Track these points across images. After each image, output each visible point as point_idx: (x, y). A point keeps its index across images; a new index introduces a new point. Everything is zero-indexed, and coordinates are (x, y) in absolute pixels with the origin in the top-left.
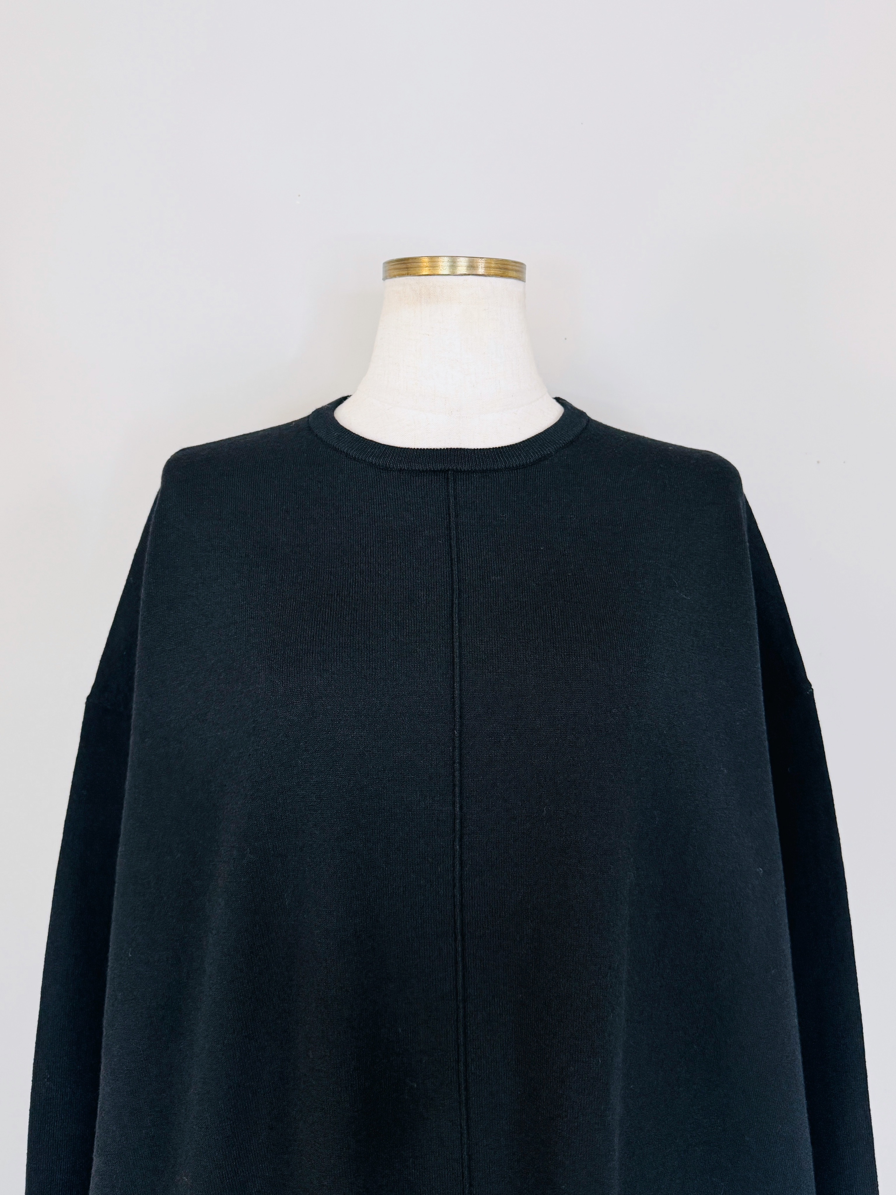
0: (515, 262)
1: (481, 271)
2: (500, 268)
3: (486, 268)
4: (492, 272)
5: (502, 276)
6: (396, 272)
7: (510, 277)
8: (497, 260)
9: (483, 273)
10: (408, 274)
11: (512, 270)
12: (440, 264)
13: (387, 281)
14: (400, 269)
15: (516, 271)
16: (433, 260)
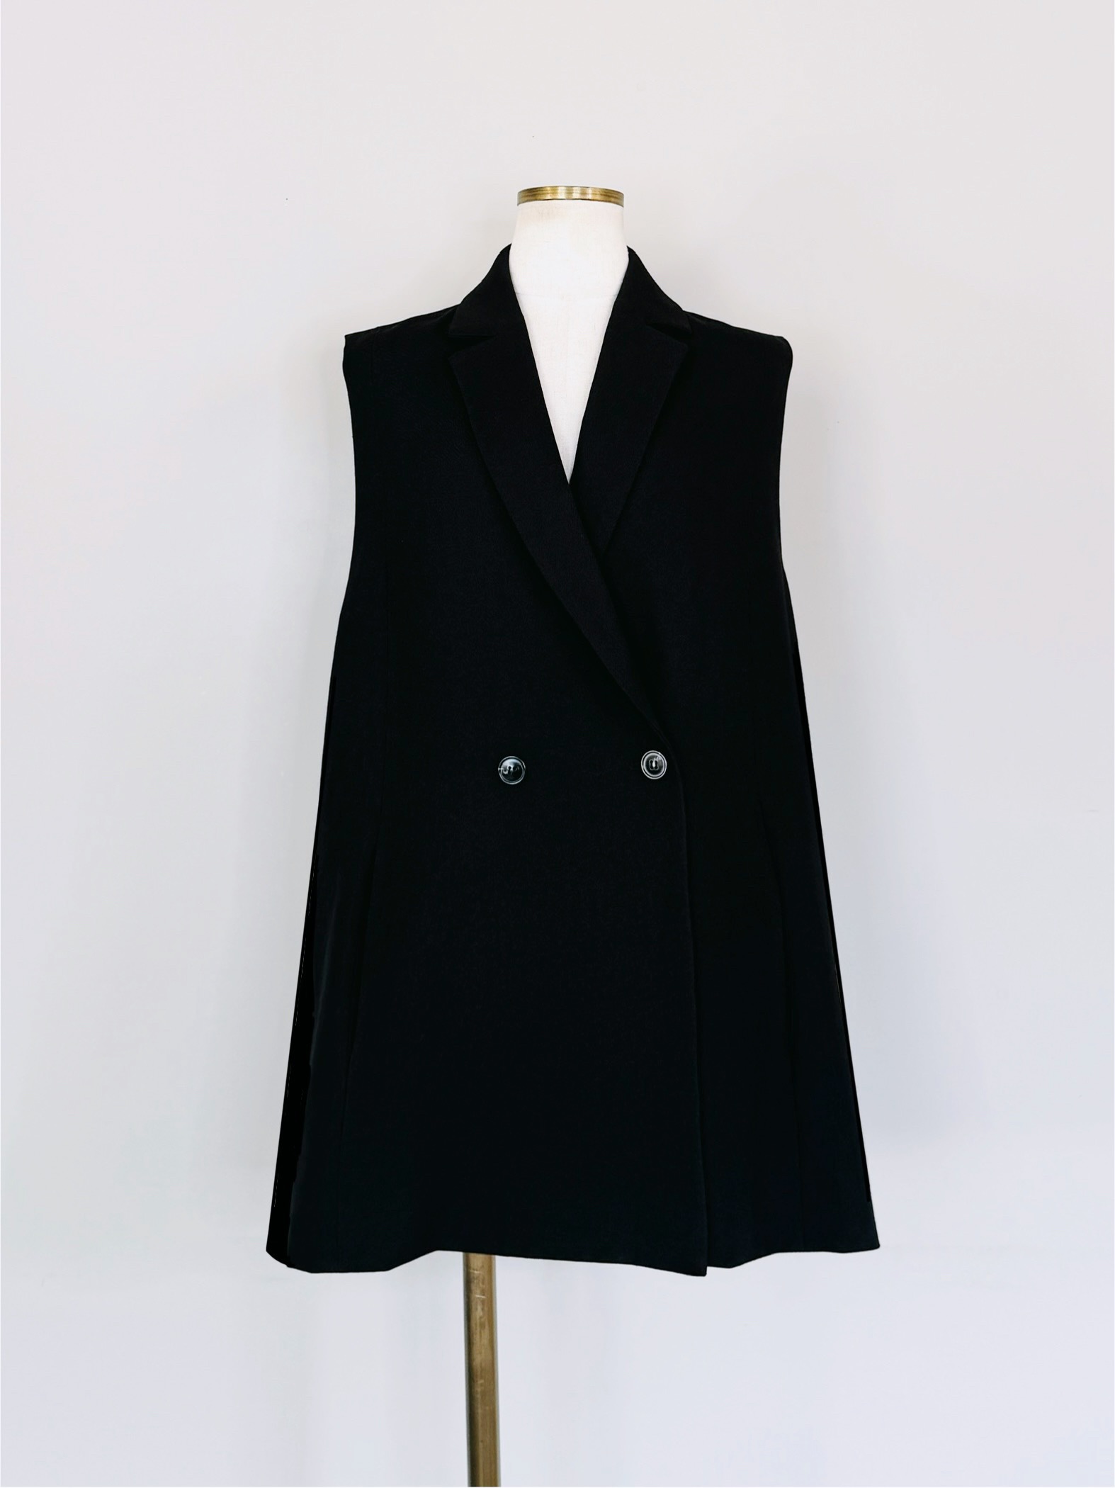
0: (613, 191)
1: (590, 197)
2: (601, 195)
3: (593, 194)
4: (598, 197)
5: (606, 201)
6: (526, 199)
7: (610, 202)
8: (600, 189)
9: (590, 198)
10: (536, 200)
11: (613, 197)
12: (559, 191)
13: (520, 205)
14: (530, 196)
15: (616, 198)
16: (554, 189)
